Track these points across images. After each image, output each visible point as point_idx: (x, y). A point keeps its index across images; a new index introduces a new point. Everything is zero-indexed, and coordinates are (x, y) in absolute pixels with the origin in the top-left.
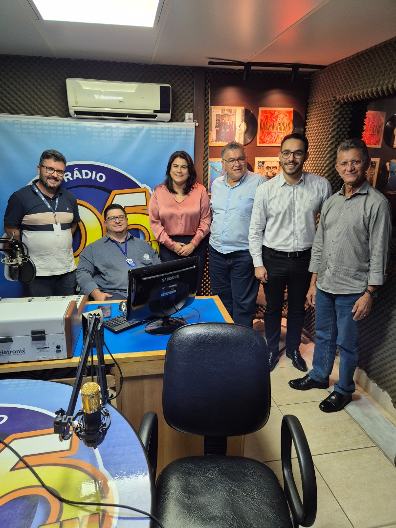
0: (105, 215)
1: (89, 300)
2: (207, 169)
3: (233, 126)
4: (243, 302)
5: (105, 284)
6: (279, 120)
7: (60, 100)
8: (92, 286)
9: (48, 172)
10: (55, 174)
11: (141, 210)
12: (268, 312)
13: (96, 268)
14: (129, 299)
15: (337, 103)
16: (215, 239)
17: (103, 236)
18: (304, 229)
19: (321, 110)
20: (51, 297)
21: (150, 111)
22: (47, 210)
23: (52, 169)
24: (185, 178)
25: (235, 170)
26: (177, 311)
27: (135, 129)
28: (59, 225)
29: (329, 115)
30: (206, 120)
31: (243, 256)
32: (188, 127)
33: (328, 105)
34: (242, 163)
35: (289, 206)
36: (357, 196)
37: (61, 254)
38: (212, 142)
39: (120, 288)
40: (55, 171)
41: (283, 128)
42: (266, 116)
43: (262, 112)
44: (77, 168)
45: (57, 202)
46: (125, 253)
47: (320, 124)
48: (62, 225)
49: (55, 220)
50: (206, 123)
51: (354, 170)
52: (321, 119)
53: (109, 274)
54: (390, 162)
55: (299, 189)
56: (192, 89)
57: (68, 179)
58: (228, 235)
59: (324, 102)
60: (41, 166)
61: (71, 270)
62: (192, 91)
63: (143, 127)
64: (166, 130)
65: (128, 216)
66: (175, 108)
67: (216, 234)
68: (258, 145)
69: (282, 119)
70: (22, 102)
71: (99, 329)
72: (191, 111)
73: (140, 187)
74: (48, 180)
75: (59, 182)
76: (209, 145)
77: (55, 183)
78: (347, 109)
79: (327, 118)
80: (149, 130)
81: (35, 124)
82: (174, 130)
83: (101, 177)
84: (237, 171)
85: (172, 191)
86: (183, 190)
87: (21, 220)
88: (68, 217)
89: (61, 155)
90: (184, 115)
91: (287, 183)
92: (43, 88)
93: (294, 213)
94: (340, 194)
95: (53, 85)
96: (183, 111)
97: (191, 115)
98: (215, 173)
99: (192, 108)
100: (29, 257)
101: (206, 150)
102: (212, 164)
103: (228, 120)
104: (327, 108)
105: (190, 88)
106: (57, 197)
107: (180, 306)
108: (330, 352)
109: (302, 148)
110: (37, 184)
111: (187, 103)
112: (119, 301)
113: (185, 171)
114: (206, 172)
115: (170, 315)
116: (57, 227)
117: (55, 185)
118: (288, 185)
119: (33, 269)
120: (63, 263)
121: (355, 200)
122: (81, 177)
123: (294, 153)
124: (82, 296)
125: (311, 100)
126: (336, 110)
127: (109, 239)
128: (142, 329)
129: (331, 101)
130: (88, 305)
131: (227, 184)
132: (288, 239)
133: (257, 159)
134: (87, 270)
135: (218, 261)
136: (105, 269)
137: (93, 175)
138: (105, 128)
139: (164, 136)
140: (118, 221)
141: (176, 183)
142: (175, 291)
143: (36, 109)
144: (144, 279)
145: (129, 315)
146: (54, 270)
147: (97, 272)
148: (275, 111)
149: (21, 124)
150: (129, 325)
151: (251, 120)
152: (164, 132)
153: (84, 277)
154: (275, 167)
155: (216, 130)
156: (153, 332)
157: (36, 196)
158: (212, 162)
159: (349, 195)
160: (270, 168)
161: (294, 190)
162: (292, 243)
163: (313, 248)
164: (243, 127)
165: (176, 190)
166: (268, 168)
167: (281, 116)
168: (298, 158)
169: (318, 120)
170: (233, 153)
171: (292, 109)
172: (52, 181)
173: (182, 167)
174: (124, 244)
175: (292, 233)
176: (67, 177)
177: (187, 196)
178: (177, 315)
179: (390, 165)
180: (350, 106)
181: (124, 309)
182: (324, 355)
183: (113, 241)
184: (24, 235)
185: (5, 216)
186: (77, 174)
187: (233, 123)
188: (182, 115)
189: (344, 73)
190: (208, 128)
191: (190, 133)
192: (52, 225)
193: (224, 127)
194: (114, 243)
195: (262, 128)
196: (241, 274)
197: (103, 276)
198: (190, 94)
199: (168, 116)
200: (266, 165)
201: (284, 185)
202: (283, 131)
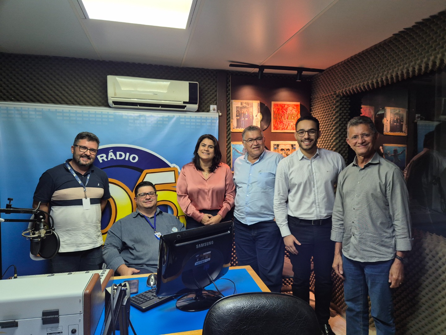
0: (136, 192)
1: (115, 276)
2: (230, 151)
3: (251, 115)
4: (270, 274)
5: (133, 259)
6: (289, 112)
7: (100, 94)
8: (119, 261)
9: (82, 151)
10: (88, 153)
11: (169, 187)
12: (296, 283)
13: (124, 244)
14: (159, 271)
15: (337, 96)
16: (239, 211)
17: (132, 212)
18: (324, 199)
19: (323, 103)
20: (73, 273)
21: (181, 102)
22: (79, 186)
23: (85, 148)
24: (211, 156)
25: (254, 148)
26: (211, 282)
27: (167, 117)
28: (88, 199)
29: (331, 106)
30: (227, 111)
31: (266, 227)
32: (213, 116)
33: (330, 98)
34: (260, 142)
35: (308, 178)
36: (370, 166)
37: (89, 229)
38: (233, 128)
39: (148, 263)
40: (88, 149)
41: (293, 118)
42: (278, 108)
43: (275, 105)
44: (112, 150)
45: (88, 178)
46: (154, 228)
47: (323, 114)
48: (91, 199)
49: (85, 194)
50: (228, 113)
51: (365, 142)
52: (324, 110)
53: (137, 248)
54: (382, 146)
55: (315, 162)
56: (216, 87)
57: (103, 160)
58: (251, 206)
59: (326, 97)
60: (75, 145)
61: (98, 245)
62: (216, 88)
63: (174, 116)
64: (193, 119)
65: (158, 193)
66: (202, 101)
67: (240, 206)
68: (273, 131)
69: (291, 111)
70: (66, 95)
71: (125, 304)
72: (215, 103)
73: (170, 167)
74: (81, 159)
75: (92, 160)
76: (231, 130)
77: (87, 161)
78: (346, 101)
79: (329, 109)
80: (179, 119)
81: (76, 113)
82: (201, 118)
83: (134, 158)
84: (255, 149)
85: (199, 168)
86: (209, 168)
87: (51, 196)
88: (98, 192)
89: (95, 136)
90: (209, 107)
91: (305, 157)
92: (86, 84)
93: (314, 183)
94: (354, 165)
95: (96, 82)
96: (208, 104)
97: (215, 107)
98: (237, 154)
99: (216, 102)
100: (54, 230)
101: (229, 135)
102: (234, 146)
103: (247, 111)
104: (329, 101)
105: (214, 86)
106: (89, 174)
107: (214, 276)
108: (364, 325)
109: (314, 127)
110: (70, 163)
111: (211, 97)
112: (147, 275)
113: (211, 150)
114: (228, 153)
115: (204, 287)
116: (86, 202)
117: (87, 163)
118: (305, 159)
119: (57, 243)
120: (90, 238)
121: (369, 170)
122: (115, 158)
123: (309, 131)
124: (108, 270)
125: (314, 96)
126: (337, 102)
127: (139, 214)
128: (173, 304)
129: (331, 95)
130: (114, 280)
131: (248, 161)
132: (311, 207)
133: (273, 143)
134: (114, 246)
135: (242, 233)
136: (133, 244)
137: (127, 156)
138: (140, 116)
139: (192, 124)
140: (148, 197)
141: (203, 160)
142: (209, 259)
143: (78, 100)
144: (177, 245)
145: (159, 290)
146: (80, 245)
147: (124, 248)
148: (285, 104)
149: (63, 112)
150: (158, 301)
151: (265, 111)
152: (192, 120)
153: (111, 253)
154: (288, 150)
155: (237, 119)
156: (184, 308)
157: (67, 173)
158: (234, 145)
159: (362, 166)
160: (284, 150)
161: (311, 163)
162: (315, 212)
163: (333, 217)
164: (260, 116)
165: (203, 167)
166: (282, 150)
167: (290, 108)
168: (313, 136)
169: (321, 111)
170: (252, 134)
171: (299, 103)
172: (85, 159)
173: (209, 146)
174: (153, 219)
175: (314, 202)
176: (102, 158)
177: (213, 173)
178: (211, 287)
179: (383, 148)
180: (348, 98)
181: (152, 283)
182: (358, 329)
183: (143, 216)
184: (52, 210)
185: (35, 193)
186: (111, 155)
187: (251, 113)
188: (208, 107)
189: (340, 73)
190: (230, 118)
191: (215, 121)
192: (81, 200)
193: (243, 116)
194: (144, 219)
195: (275, 118)
196: (266, 245)
197: (131, 251)
198: (214, 91)
199: (196, 106)
200: (280, 148)
201: (302, 159)
202: (292, 120)
